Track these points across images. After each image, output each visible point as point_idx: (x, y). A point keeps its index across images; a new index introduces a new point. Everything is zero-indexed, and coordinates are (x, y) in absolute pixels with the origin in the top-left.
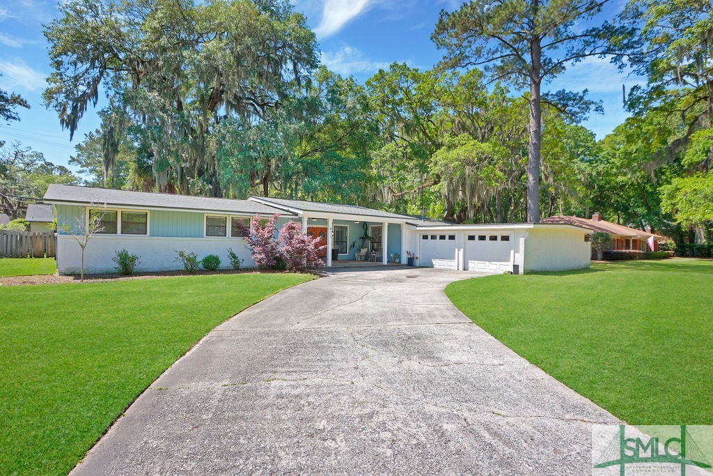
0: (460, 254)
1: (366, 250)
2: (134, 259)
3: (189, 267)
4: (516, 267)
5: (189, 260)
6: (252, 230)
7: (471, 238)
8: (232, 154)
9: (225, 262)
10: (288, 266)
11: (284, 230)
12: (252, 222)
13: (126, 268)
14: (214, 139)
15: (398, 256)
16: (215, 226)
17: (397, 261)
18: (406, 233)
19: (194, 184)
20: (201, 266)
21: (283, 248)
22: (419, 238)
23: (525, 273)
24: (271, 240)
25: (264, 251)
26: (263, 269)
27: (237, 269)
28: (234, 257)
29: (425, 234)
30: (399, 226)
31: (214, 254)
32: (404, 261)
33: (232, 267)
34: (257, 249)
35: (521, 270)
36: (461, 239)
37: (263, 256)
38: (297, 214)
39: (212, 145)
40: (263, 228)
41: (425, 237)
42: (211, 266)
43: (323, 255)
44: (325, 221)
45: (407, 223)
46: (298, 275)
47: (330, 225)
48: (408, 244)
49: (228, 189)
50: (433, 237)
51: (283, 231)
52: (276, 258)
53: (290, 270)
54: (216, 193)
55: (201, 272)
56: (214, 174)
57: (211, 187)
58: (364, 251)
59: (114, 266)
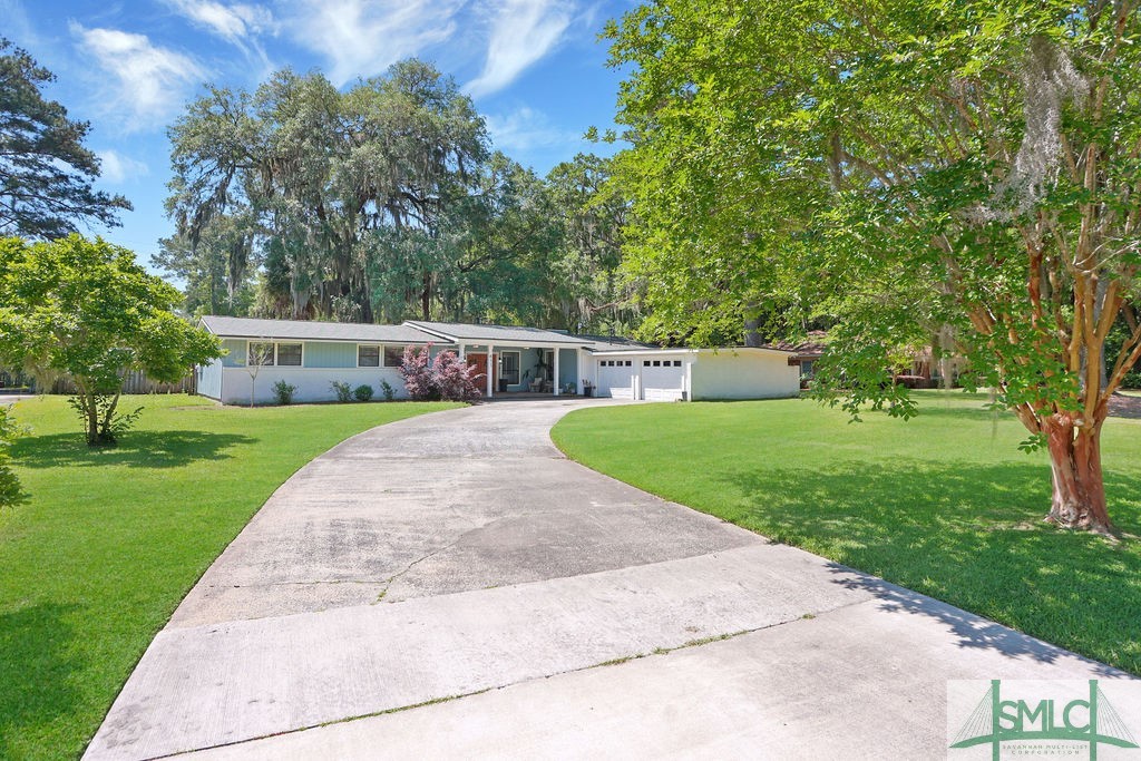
0: (635, 381)
1: (540, 379)
2: (291, 389)
3: (343, 397)
4: (684, 394)
5: (343, 390)
6: (406, 360)
7: (647, 364)
8: (385, 270)
9: (378, 392)
10: (444, 394)
11: (437, 359)
12: (406, 352)
13: (284, 397)
14: (363, 249)
15: (574, 386)
16: (368, 355)
17: (573, 391)
18: (582, 359)
19: (338, 304)
20: (353, 396)
21: (437, 377)
22: (596, 364)
23: (692, 401)
24: (425, 369)
25: (418, 381)
26: (415, 398)
27: (389, 398)
28: (388, 387)
29: (603, 359)
30: (574, 352)
31: (368, 384)
32: (581, 391)
33: (384, 397)
34: (410, 379)
35: (689, 398)
36: (637, 364)
37: (416, 385)
38: (453, 342)
39: (360, 256)
40: (417, 357)
41: (603, 364)
42: (364, 395)
43: (482, 384)
44: (485, 348)
45: (583, 348)
46: (451, 403)
47: (491, 353)
48: (585, 371)
49: (379, 310)
50: (611, 364)
51: (437, 361)
52: (430, 388)
53: (446, 400)
54: (366, 317)
55: (353, 402)
56: (363, 290)
57: (359, 307)
58: (538, 381)
59: (272, 395)
